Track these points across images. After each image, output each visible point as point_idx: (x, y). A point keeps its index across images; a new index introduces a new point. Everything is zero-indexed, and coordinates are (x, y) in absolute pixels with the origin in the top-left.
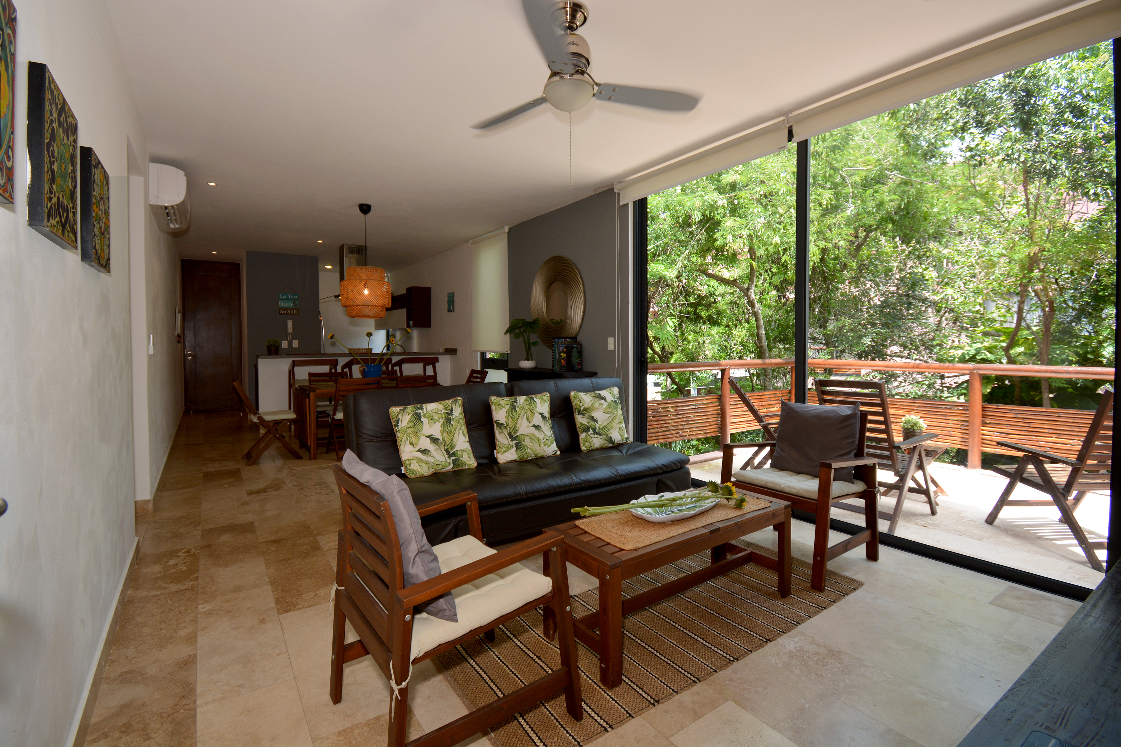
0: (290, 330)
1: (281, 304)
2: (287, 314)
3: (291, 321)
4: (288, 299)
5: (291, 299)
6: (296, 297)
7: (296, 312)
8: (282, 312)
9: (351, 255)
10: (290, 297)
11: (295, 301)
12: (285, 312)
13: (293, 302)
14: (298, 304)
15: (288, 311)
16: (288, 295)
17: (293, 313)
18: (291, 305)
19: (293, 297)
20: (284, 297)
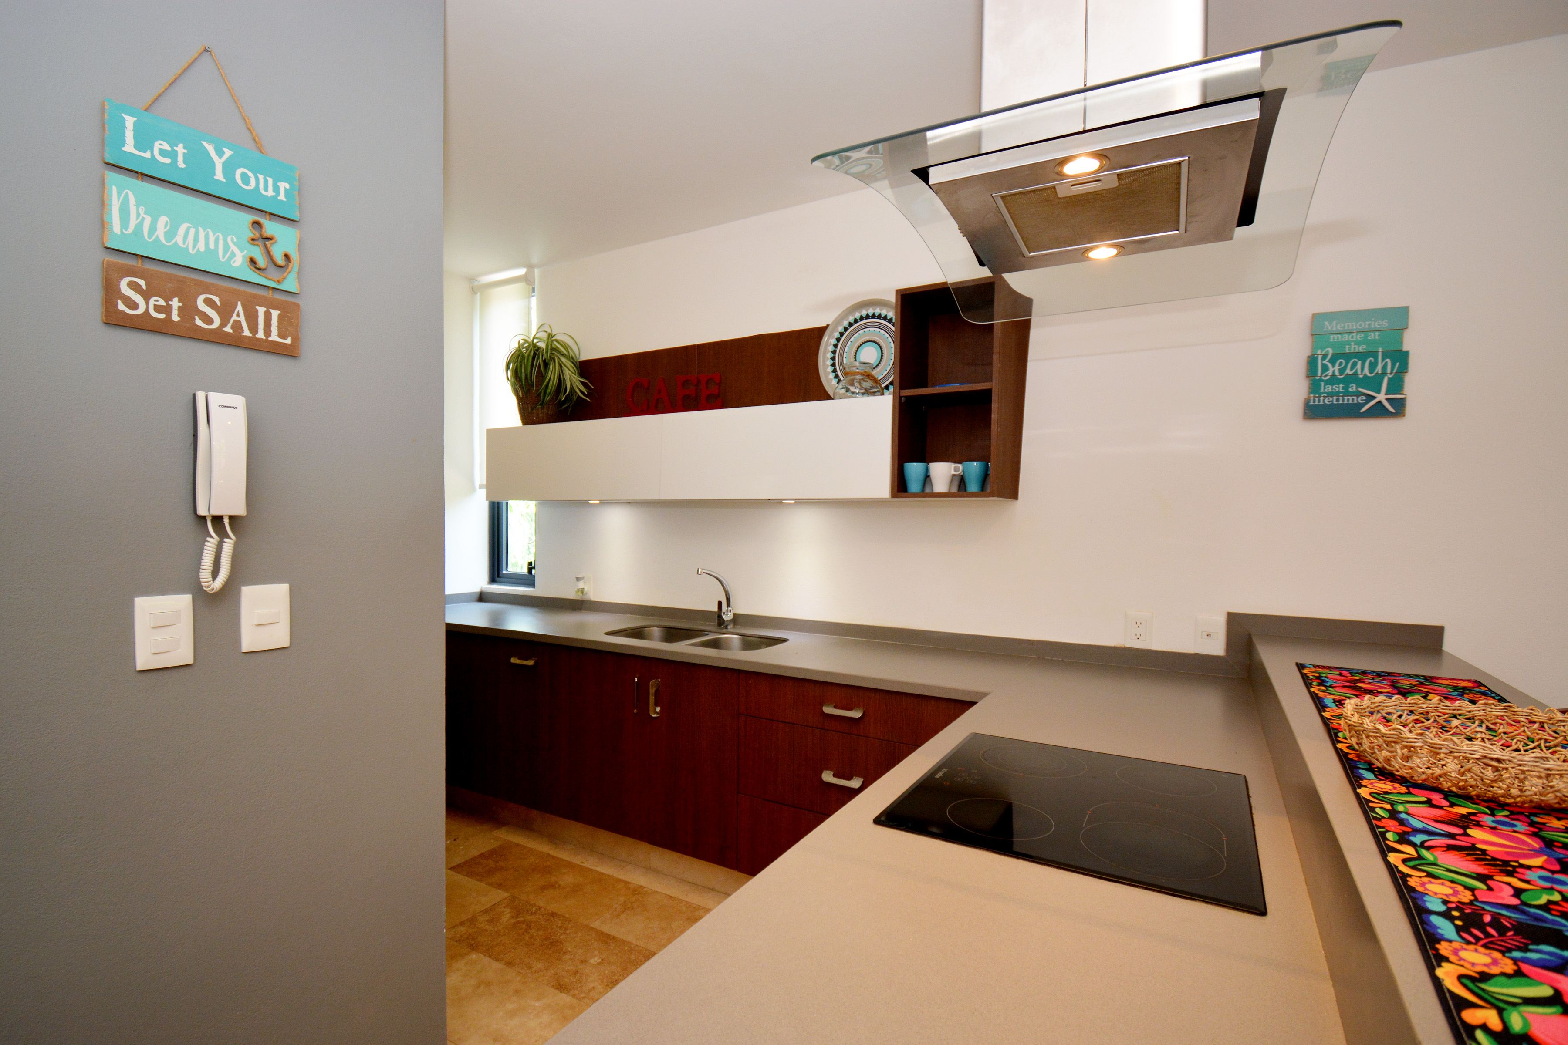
3: (237, 401)
6: (270, 189)
7: (269, 325)
10: (219, 176)
11: (271, 227)
12: (175, 303)
13: (249, 233)
14: (287, 256)
15: (201, 306)
16: (210, 149)
17: (247, 333)
18: (226, 247)
19: (245, 179)
20: (162, 152)
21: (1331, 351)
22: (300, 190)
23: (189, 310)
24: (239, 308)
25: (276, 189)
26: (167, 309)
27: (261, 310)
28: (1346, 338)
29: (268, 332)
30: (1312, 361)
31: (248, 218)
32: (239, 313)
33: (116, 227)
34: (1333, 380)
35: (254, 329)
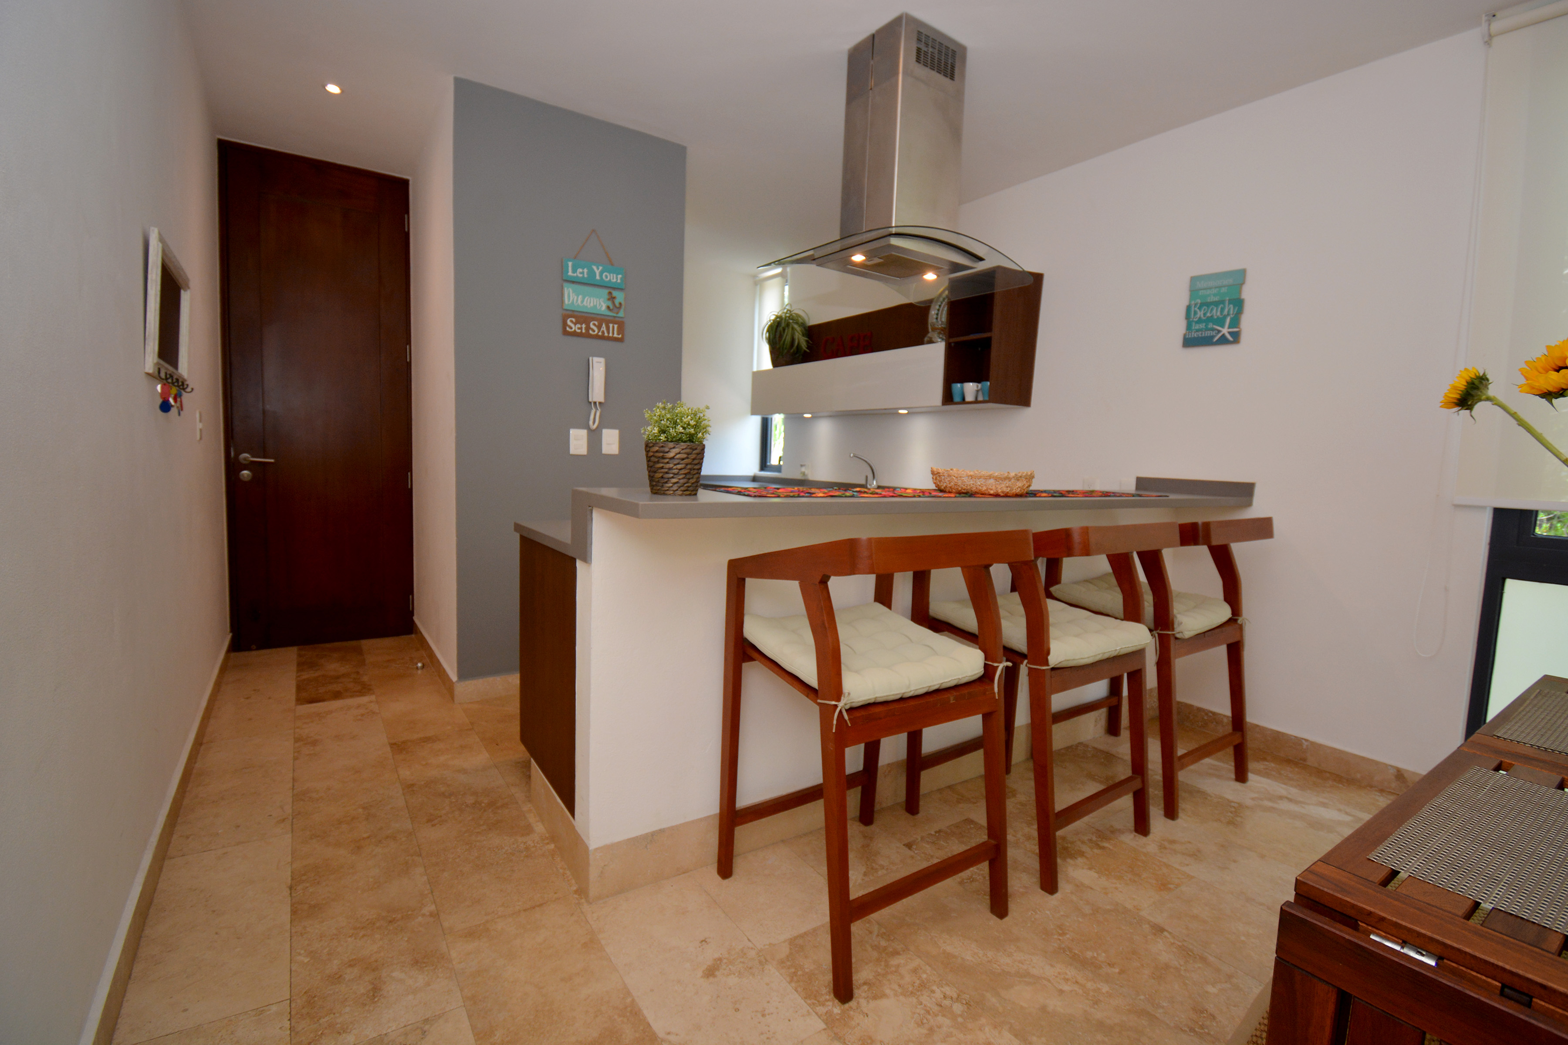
0: (597, 393)
1: (571, 297)
3: (602, 360)
4: (590, 283)
5: (601, 284)
6: (615, 278)
7: (614, 331)
8: (573, 325)
9: (922, 72)
10: (598, 277)
11: (615, 293)
12: (584, 326)
13: (607, 297)
14: (620, 304)
15: (592, 326)
16: (595, 268)
17: (606, 334)
18: (600, 304)
19: (606, 277)
20: (580, 273)
21: (1199, 301)
22: (624, 279)
23: (588, 328)
24: (604, 325)
25: (617, 278)
26: (581, 328)
27: (611, 325)
28: (1208, 292)
29: (613, 334)
30: (1188, 308)
31: (606, 291)
32: (604, 328)
33: (567, 302)
34: (1200, 321)
35: (609, 333)
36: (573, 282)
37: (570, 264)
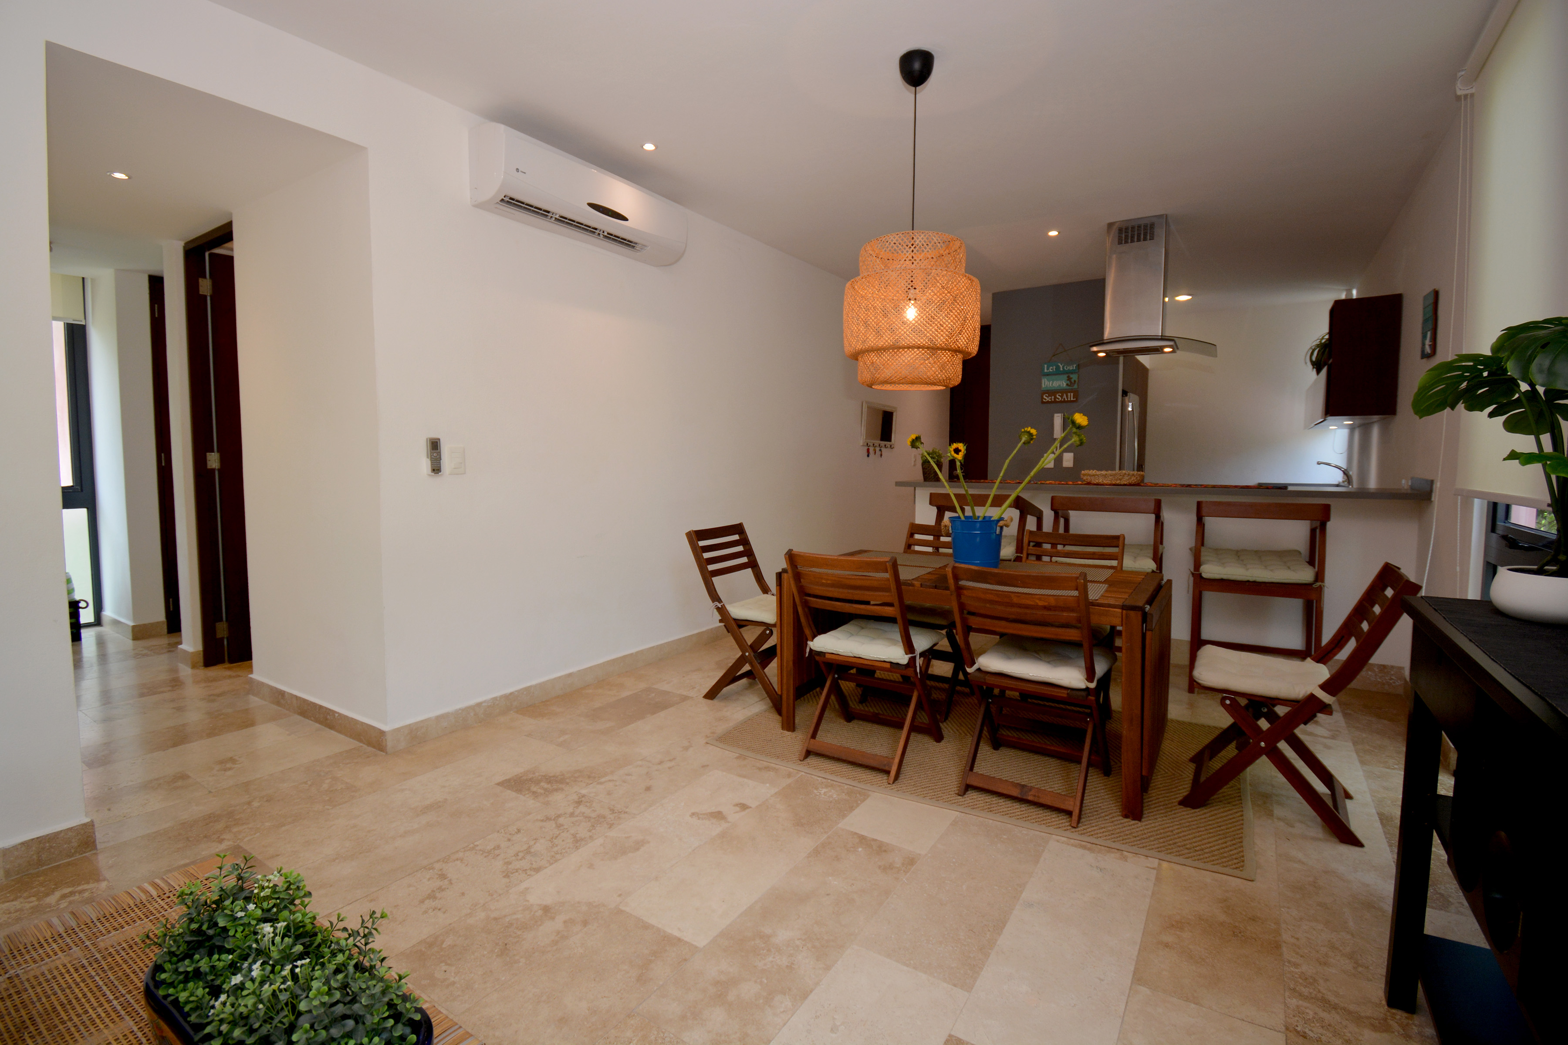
0: (1058, 432)
1: (1047, 383)
2: (1055, 402)
3: (1060, 415)
4: (1058, 373)
5: (1064, 372)
6: (1072, 367)
7: (1071, 396)
8: (1046, 398)
9: (1124, 249)
10: (1061, 369)
11: (1071, 376)
12: (1053, 397)
13: (1067, 379)
14: (1075, 381)
15: (1058, 396)
16: (1060, 365)
17: (1065, 399)
18: (1062, 383)
19: (1066, 368)
20: (1051, 370)
22: (1078, 366)
23: (1055, 398)
24: (1065, 395)
25: (1074, 367)
26: (1052, 399)
27: (1069, 394)
29: (1069, 398)
31: (1066, 376)
33: (1043, 386)
35: (1067, 398)
36: (1048, 375)
37: (1046, 366)
